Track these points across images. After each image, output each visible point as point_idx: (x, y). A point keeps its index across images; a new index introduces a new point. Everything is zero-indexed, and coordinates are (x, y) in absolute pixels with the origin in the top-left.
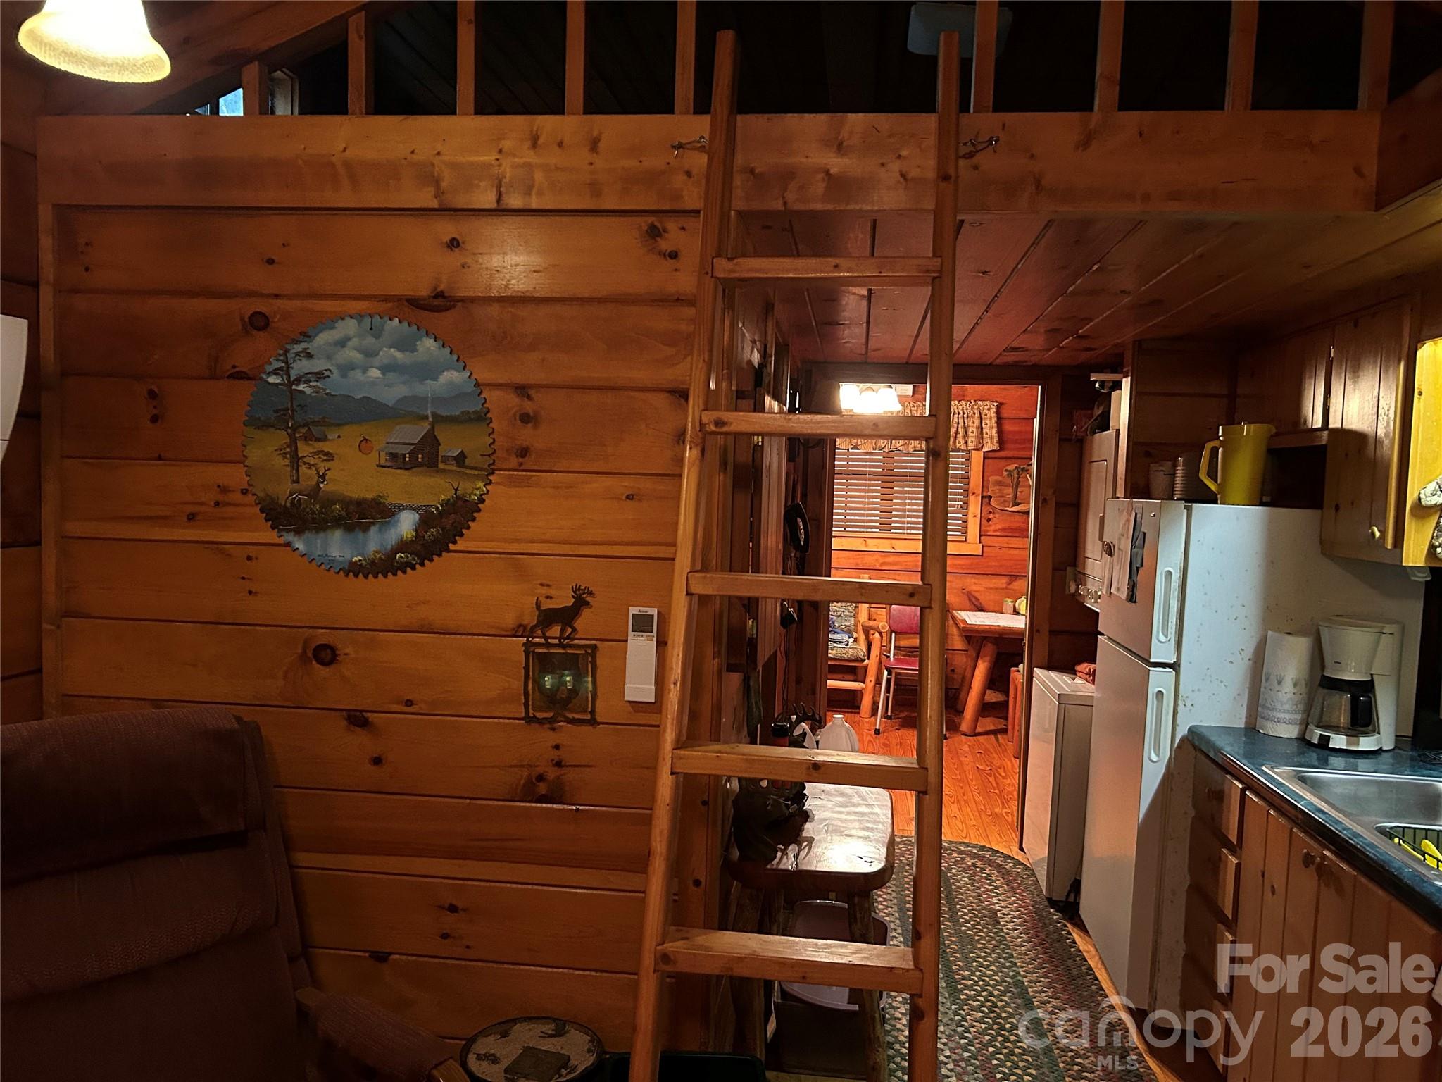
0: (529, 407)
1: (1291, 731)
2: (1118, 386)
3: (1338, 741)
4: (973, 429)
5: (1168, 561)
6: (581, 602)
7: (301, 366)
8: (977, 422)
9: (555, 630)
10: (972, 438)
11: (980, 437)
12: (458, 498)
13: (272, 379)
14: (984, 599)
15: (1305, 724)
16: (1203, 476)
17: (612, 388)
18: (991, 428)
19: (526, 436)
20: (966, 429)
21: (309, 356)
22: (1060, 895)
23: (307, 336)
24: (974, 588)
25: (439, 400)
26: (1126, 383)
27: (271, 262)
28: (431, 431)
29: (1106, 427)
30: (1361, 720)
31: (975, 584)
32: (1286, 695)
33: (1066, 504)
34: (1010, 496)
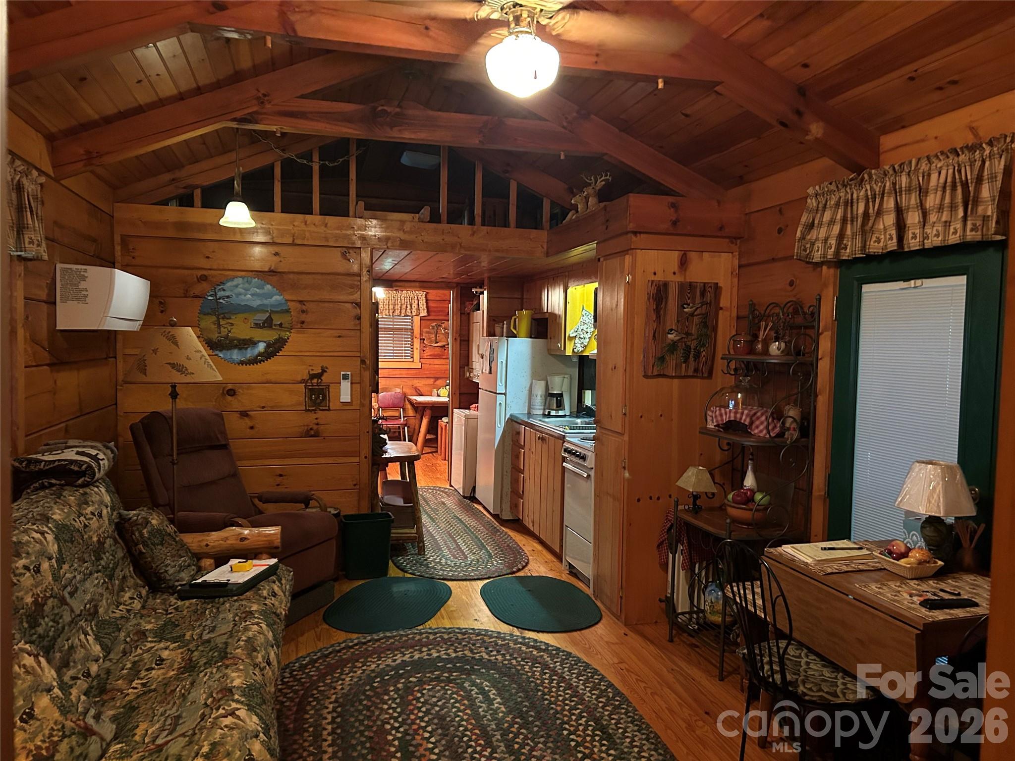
0: (304, 308)
1: (541, 412)
2: (482, 293)
3: (553, 413)
4: (415, 305)
5: (501, 358)
6: (324, 371)
7: (220, 294)
8: (416, 301)
9: (315, 381)
10: (414, 310)
11: (418, 309)
12: (280, 338)
13: (209, 298)
14: (422, 390)
15: (544, 409)
16: (512, 328)
17: (332, 302)
18: (423, 305)
19: (303, 317)
20: (411, 305)
21: (224, 290)
22: (467, 495)
23: (223, 283)
24: (418, 385)
25: (272, 306)
26: (486, 292)
27: (208, 257)
28: (270, 316)
29: (478, 309)
30: (560, 405)
31: (418, 383)
32: (538, 401)
33: (464, 341)
34: (434, 339)
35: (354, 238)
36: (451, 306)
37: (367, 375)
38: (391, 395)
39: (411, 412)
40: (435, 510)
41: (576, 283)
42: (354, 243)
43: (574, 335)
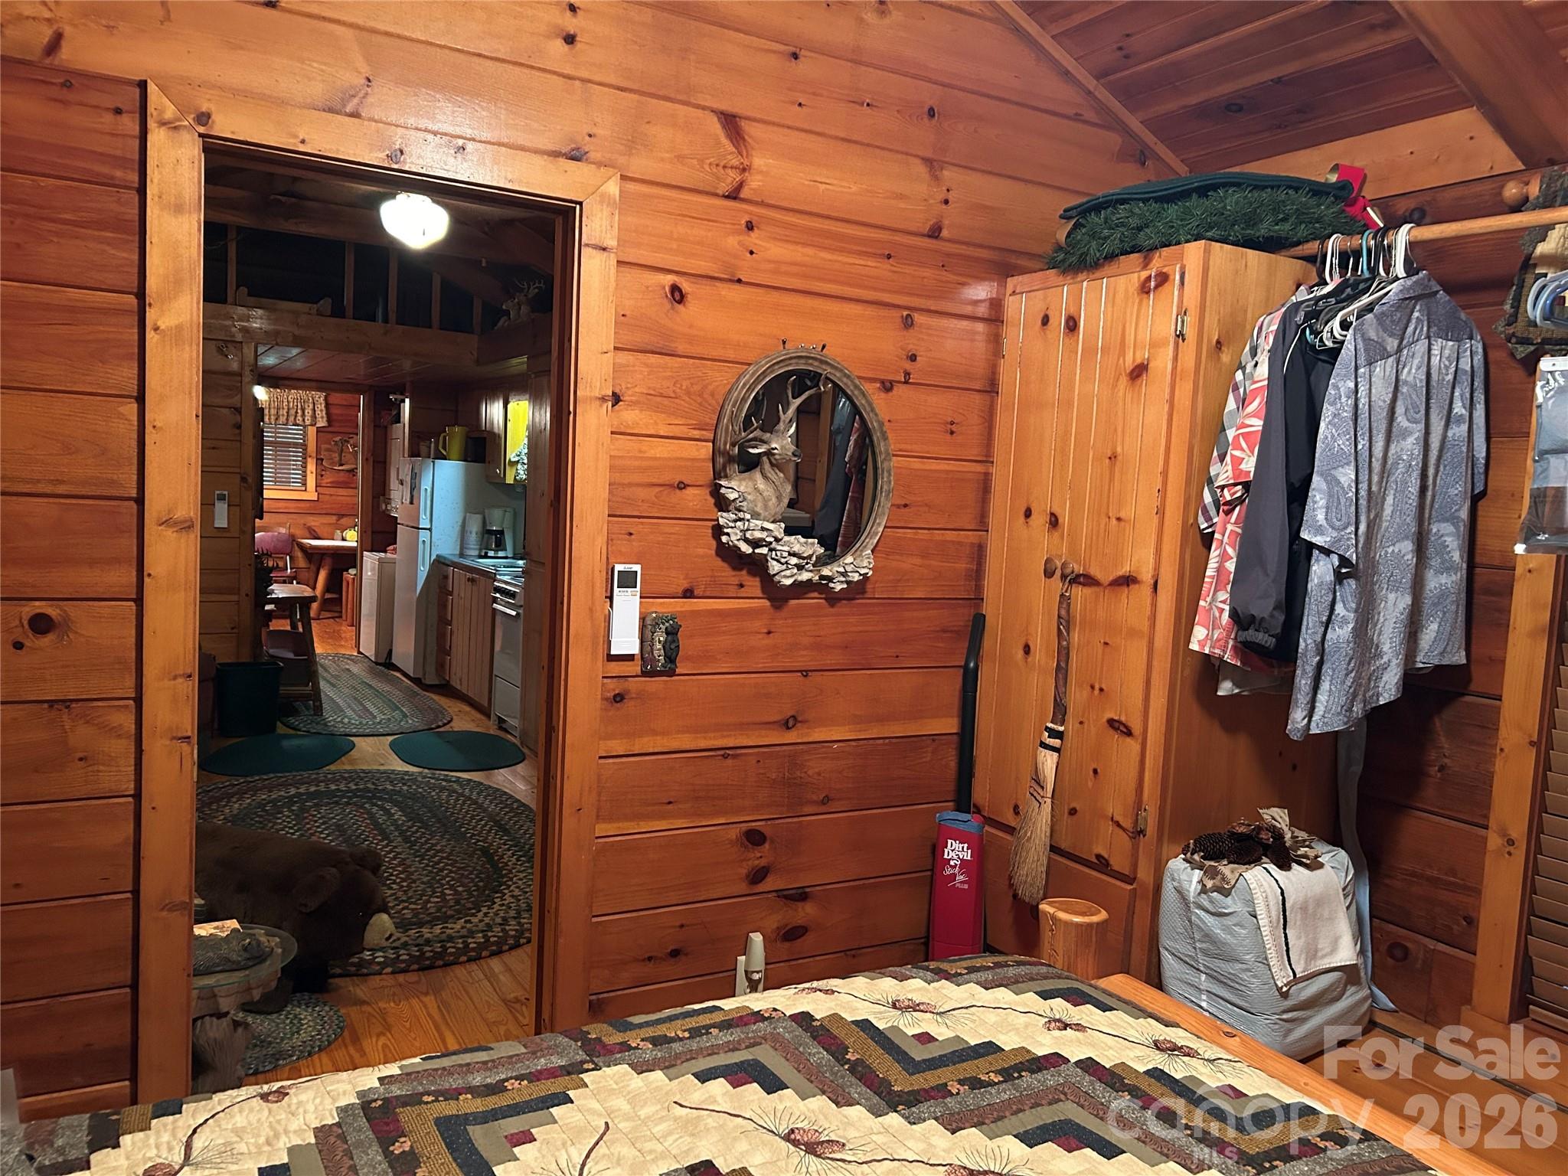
1: (476, 553)
2: (404, 401)
3: (491, 553)
4: (308, 412)
5: (425, 484)
8: (311, 406)
10: (308, 417)
11: (314, 417)
14: (319, 531)
15: (480, 550)
16: (441, 448)
18: (321, 411)
20: (303, 410)
22: (381, 660)
24: (313, 524)
26: (407, 401)
29: (398, 421)
30: (500, 545)
31: (314, 522)
32: (473, 538)
33: (379, 462)
34: (337, 459)
35: (234, 329)
36: (360, 415)
37: (249, 496)
38: (273, 536)
39: (302, 562)
40: (336, 677)
41: (517, 397)
42: (234, 336)
43: (516, 459)
